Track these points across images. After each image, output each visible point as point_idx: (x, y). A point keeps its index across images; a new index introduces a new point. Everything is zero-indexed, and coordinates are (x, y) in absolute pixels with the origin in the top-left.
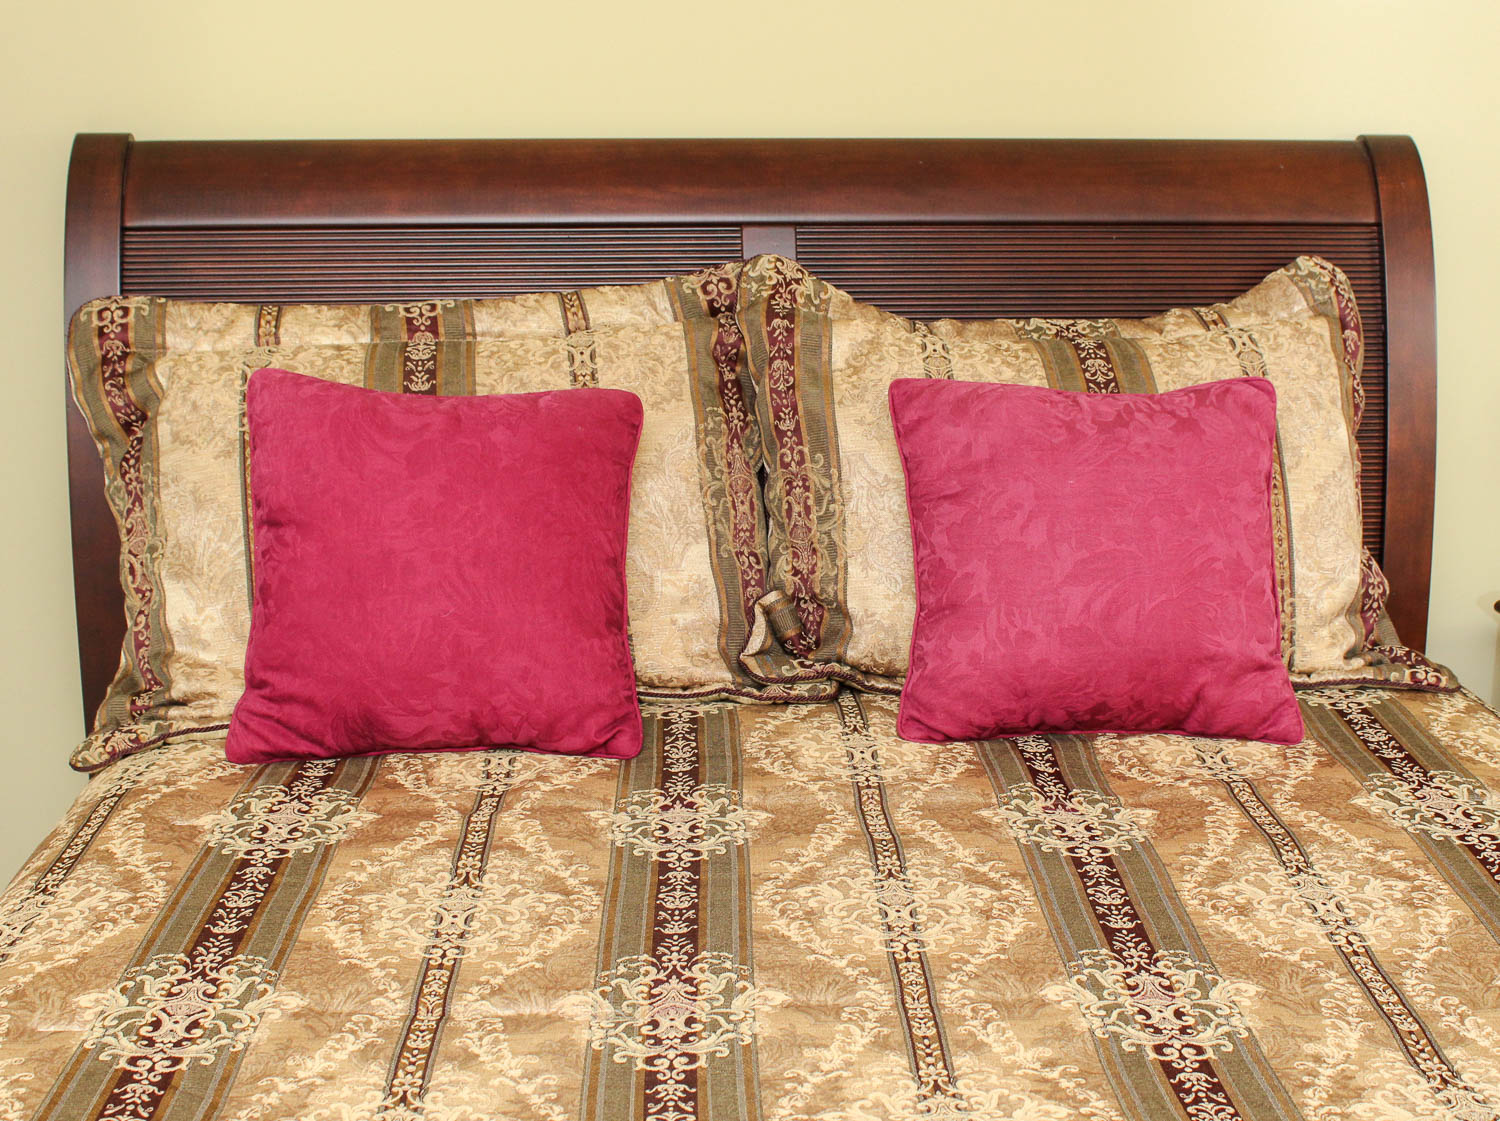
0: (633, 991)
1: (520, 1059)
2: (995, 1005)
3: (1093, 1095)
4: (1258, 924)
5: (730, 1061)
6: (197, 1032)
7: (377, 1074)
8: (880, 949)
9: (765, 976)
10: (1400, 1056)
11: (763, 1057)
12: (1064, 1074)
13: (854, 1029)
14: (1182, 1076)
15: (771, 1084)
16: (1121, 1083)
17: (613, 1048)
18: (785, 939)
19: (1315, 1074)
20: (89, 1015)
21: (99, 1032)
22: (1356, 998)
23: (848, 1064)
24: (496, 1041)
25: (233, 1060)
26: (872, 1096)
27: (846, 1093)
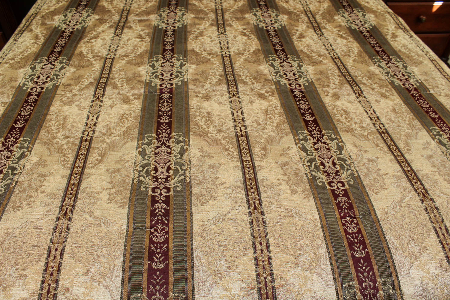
0: (164, 15)
1: (141, 27)
2: (235, 18)
3: (252, 35)
4: (289, 5)
5: (182, 28)
6: (78, 23)
7: (113, 30)
8: (214, 7)
9: (190, 12)
10: (313, 30)
11: (188, 27)
12: (247, 31)
13: (207, 22)
14: (270, 32)
15: (190, 32)
16: (258, 33)
17: (159, 25)
18: (195, 5)
19: (296, 33)
20: (57, 20)
21: (59, 23)
22: (306, 19)
23: (205, 28)
24: (136, 24)
25: (84, 28)
26: (209, 34)
27: (204, 34)
